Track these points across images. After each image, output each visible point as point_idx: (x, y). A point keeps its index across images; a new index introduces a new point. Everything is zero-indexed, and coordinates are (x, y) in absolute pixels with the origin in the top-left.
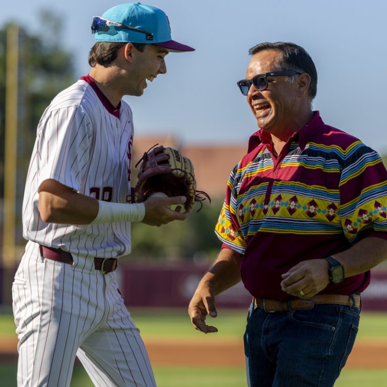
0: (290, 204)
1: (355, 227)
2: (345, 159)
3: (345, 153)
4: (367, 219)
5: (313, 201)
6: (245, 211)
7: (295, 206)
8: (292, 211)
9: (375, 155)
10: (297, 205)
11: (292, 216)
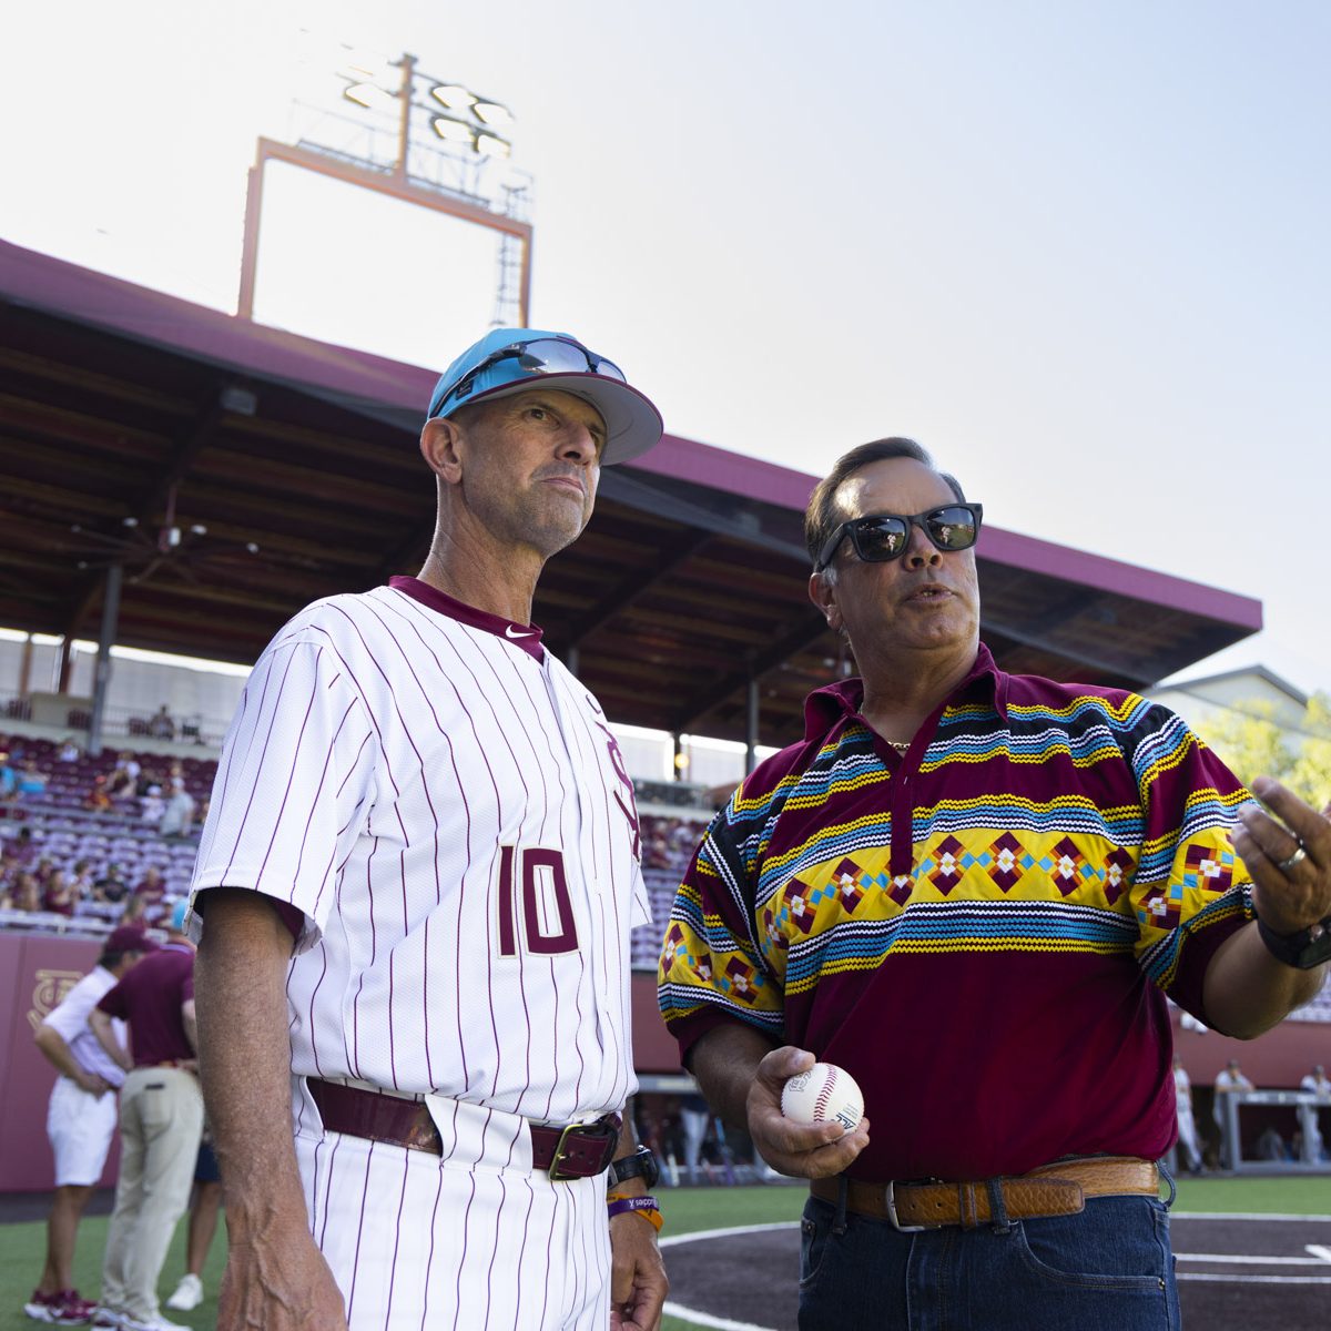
1: (1177, 902)
3: (1121, 716)
5: (1067, 839)
7: (1015, 862)
8: (1005, 880)
9: (1178, 726)
10: (1021, 857)
11: (1006, 896)
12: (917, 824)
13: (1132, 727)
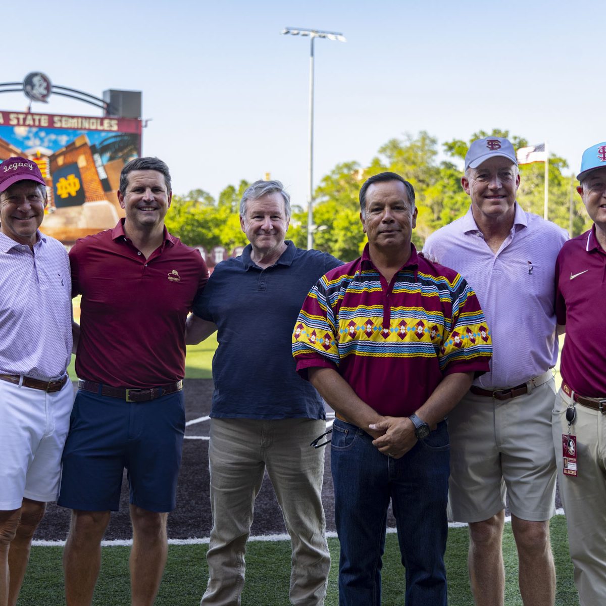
0: (417, 329)
2: (454, 291)
4: (458, 342)
6: (358, 329)
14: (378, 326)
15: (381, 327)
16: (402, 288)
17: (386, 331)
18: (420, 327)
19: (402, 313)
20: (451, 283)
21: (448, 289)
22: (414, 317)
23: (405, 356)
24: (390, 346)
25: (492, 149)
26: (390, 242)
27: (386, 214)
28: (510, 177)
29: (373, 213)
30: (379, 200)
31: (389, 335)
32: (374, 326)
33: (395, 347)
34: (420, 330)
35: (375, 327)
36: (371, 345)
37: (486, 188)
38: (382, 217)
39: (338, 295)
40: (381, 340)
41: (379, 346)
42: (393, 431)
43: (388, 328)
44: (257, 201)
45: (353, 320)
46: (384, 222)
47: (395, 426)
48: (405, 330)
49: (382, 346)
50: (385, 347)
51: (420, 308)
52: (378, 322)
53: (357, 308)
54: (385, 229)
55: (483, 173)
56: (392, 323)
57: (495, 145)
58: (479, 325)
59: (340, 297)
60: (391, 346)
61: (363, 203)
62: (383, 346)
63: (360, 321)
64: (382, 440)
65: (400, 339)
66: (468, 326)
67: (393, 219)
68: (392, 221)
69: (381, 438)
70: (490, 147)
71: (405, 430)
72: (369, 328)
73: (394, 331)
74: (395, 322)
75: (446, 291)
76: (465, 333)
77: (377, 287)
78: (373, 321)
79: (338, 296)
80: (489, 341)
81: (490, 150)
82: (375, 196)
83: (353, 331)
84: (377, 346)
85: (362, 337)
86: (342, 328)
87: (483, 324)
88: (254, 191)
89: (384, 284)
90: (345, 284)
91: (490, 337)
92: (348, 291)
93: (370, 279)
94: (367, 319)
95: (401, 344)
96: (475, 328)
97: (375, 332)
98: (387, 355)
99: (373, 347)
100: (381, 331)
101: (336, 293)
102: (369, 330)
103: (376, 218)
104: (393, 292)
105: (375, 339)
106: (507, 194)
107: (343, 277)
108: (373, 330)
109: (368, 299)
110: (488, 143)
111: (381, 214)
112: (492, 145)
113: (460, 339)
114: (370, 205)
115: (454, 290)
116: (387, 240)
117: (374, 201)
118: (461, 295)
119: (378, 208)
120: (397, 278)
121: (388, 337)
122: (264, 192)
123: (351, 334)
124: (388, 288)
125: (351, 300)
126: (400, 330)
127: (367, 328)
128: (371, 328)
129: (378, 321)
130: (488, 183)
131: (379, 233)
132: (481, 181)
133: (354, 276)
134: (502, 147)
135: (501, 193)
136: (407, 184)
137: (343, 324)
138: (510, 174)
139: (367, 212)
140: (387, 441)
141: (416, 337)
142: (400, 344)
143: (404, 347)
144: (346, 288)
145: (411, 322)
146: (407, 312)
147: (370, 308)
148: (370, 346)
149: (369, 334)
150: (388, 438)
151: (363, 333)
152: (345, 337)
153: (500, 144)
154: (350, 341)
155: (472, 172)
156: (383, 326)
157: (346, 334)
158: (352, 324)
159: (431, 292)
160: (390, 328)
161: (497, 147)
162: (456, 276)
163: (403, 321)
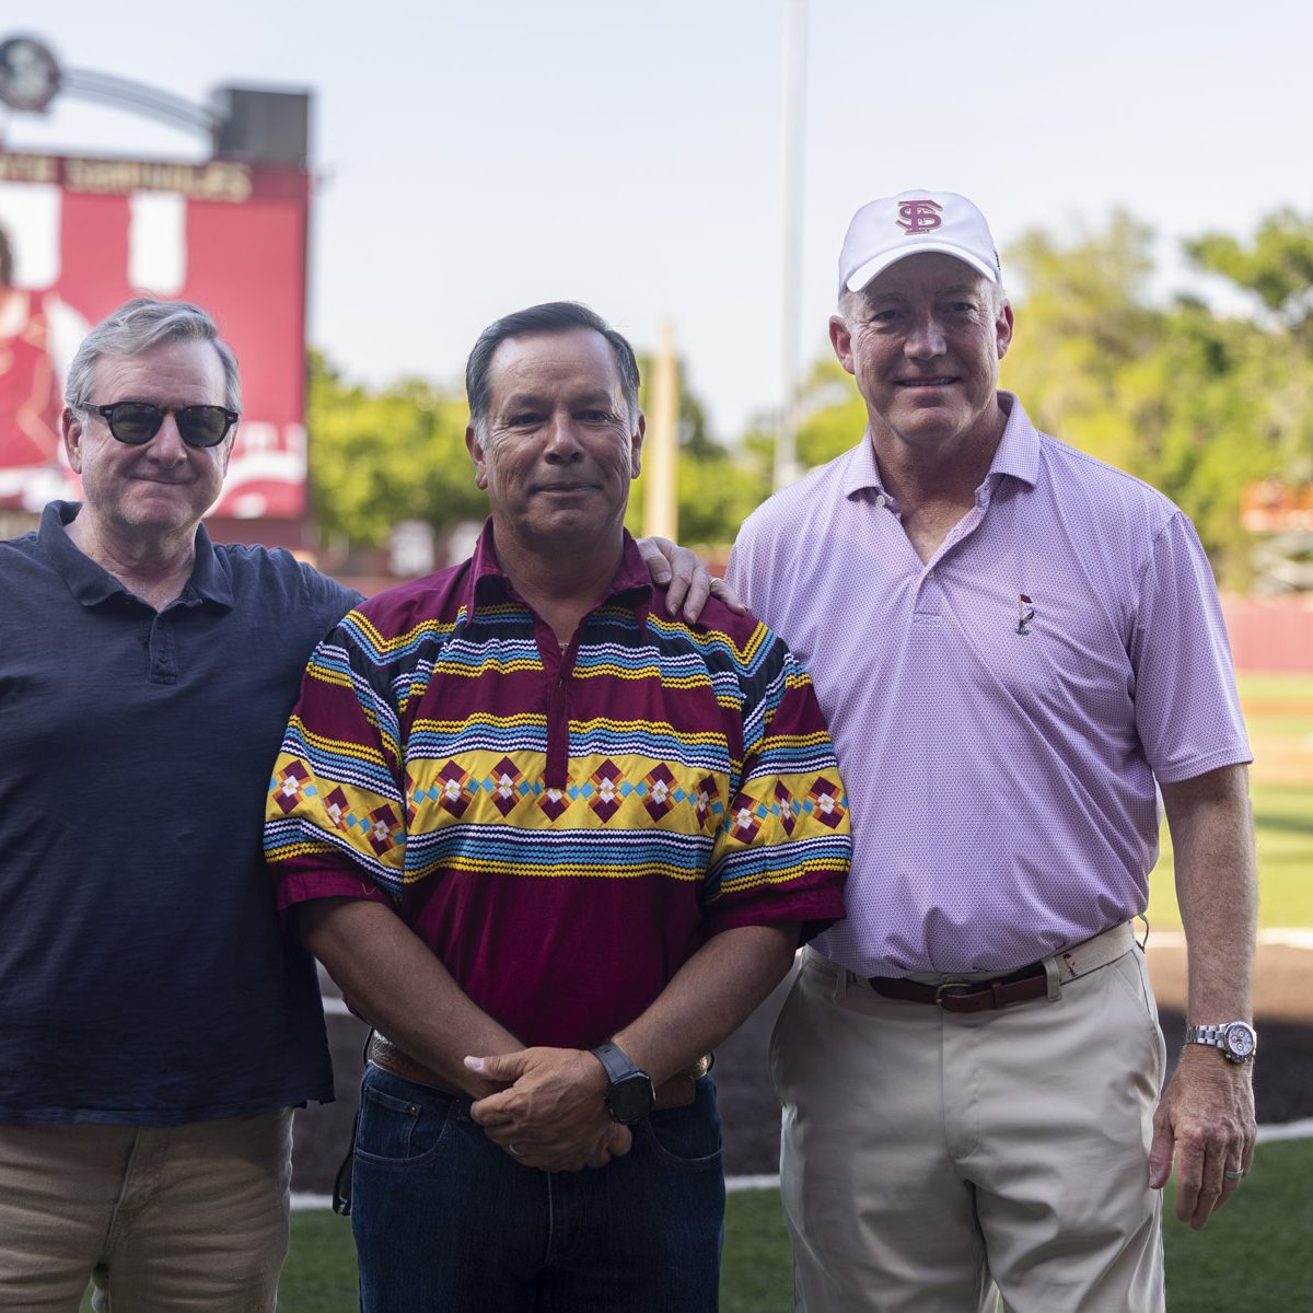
0: (651, 790)
2: (751, 675)
3: (744, 659)
6: (472, 789)
7: (667, 794)
8: (659, 810)
10: (673, 790)
11: (659, 826)
12: (573, 738)
13: (754, 672)
14: (531, 782)
15: (542, 782)
16: (602, 662)
17: (555, 795)
18: (660, 783)
19: (604, 740)
20: (741, 651)
21: (732, 670)
22: (643, 752)
23: (612, 875)
24: (567, 844)
25: (914, 229)
26: (568, 522)
27: (559, 433)
28: (974, 316)
29: (513, 429)
30: (536, 389)
31: (564, 809)
32: (522, 780)
33: (581, 844)
34: (660, 791)
35: (525, 784)
36: (510, 837)
37: (897, 354)
38: (545, 444)
39: (408, 685)
40: (543, 823)
41: (531, 844)
42: (538, 1082)
43: (561, 786)
44: (137, 362)
45: (457, 760)
46: (552, 458)
47: (545, 1070)
48: (614, 791)
49: (541, 844)
50: (551, 844)
51: (661, 724)
52: (533, 768)
53: (466, 723)
54: (554, 481)
55: (886, 307)
56: (576, 771)
57: (923, 216)
58: (814, 777)
59: (416, 689)
60: (571, 844)
61: (481, 397)
62: (546, 844)
63: (478, 765)
64: (499, 1107)
65: (597, 821)
66: (781, 778)
67: (580, 448)
68: (576, 457)
69: (494, 1100)
70: (909, 223)
71: (575, 1086)
72: (506, 786)
73: (580, 796)
74: (581, 767)
75: (730, 677)
76: (771, 798)
77: (524, 657)
78: (518, 764)
79: (412, 685)
80: (843, 827)
81: (908, 233)
82: (523, 376)
83: (458, 794)
84: (526, 844)
85: (485, 812)
86: (421, 787)
87: (824, 774)
88: (124, 328)
89: (547, 650)
90: (431, 650)
91: (846, 812)
92: (438, 668)
93: (504, 632)
94: (499, 758)
95: (601, 837)
96: (800, 785)
97: (523, 799)
98: (557, 871)
99: (518, 847)
100: (542, 795)
101: (403, 678)
102: (505, 793)
103: (523, 444)
104: (574, 675)
105: (520, 820)
106: (966, 371)
107: (425, 628)
108: (518, 793)
109: (500, 694)
110: (902, 212)
111: (542, 434)
112: (914, 217)
113: (752, 815)
114: (505, 403)
115: (748, 672)
116: (558, 516)
117: (517, 391)
118: (773, 687)
119: (532, 414)
120: (590, 631)
121: (562, 816)
122: (164, 332)
123: (447, 804)
124: (560, 662)
125: (449, 699)
126: (599, 791)
127: (499, 786)
128: (513, 787)
129: (532, 766)
130: (903, 339)
131: (535, 490)
132: (880, 331)
133: (456, 624)
134: (945, 222)
135: (947, 369)
136: (618, 341)
137: (423, 772)
138: (972, 307)
139: (495, 427)
140: (513, 1110)
141: (647, 815)
142: (595, 837)
143: (609, 844)
144: (434, 662)
145: (634, 767)
146: (623, 738)
147: (507, 722)
148: (507, 841)
149: (505, 805)
150: (518, 1101)
151: (488, 801)
152: (430, 813)
153: (938, 213)
154: (445, 825)
155: (855, 304)
156: (546, 780)
157: (433, 804)
158: (452, 772)
159: (686, 674)
160: (569, 787)
161: (929, 222)
162: (754, 630)
163: (608, 762)
